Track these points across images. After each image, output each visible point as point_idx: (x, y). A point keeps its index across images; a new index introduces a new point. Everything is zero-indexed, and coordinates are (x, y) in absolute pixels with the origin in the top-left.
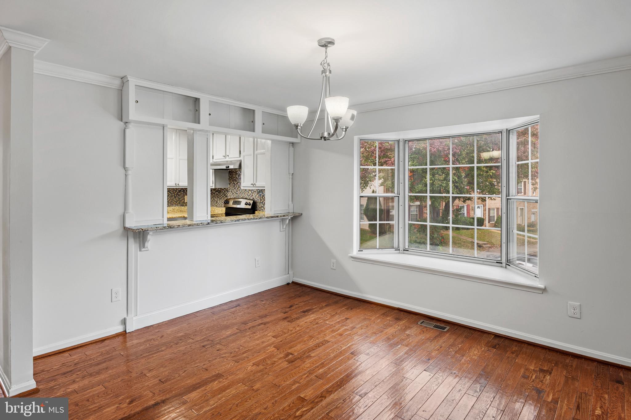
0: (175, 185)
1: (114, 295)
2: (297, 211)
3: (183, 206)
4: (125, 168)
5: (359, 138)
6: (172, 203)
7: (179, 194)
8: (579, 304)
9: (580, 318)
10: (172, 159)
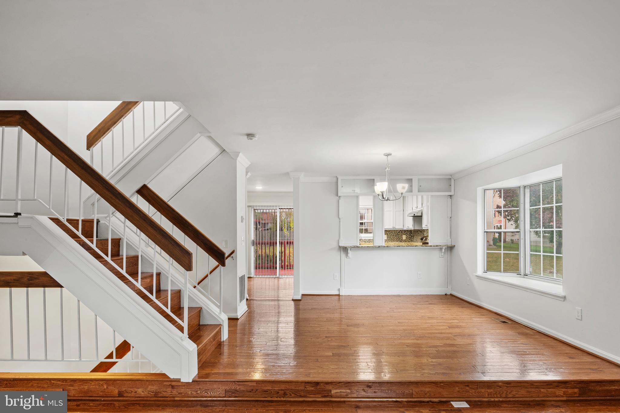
0: (393, 228)
1: (335, 276)
2: (453, 244)
3: (401, 242)
4: (339, 218)
5: (483, 189)
6: (394, 240)
7: (399, 234)
8: (581, 308)
9: (581, 319)
10: (391, 211)
